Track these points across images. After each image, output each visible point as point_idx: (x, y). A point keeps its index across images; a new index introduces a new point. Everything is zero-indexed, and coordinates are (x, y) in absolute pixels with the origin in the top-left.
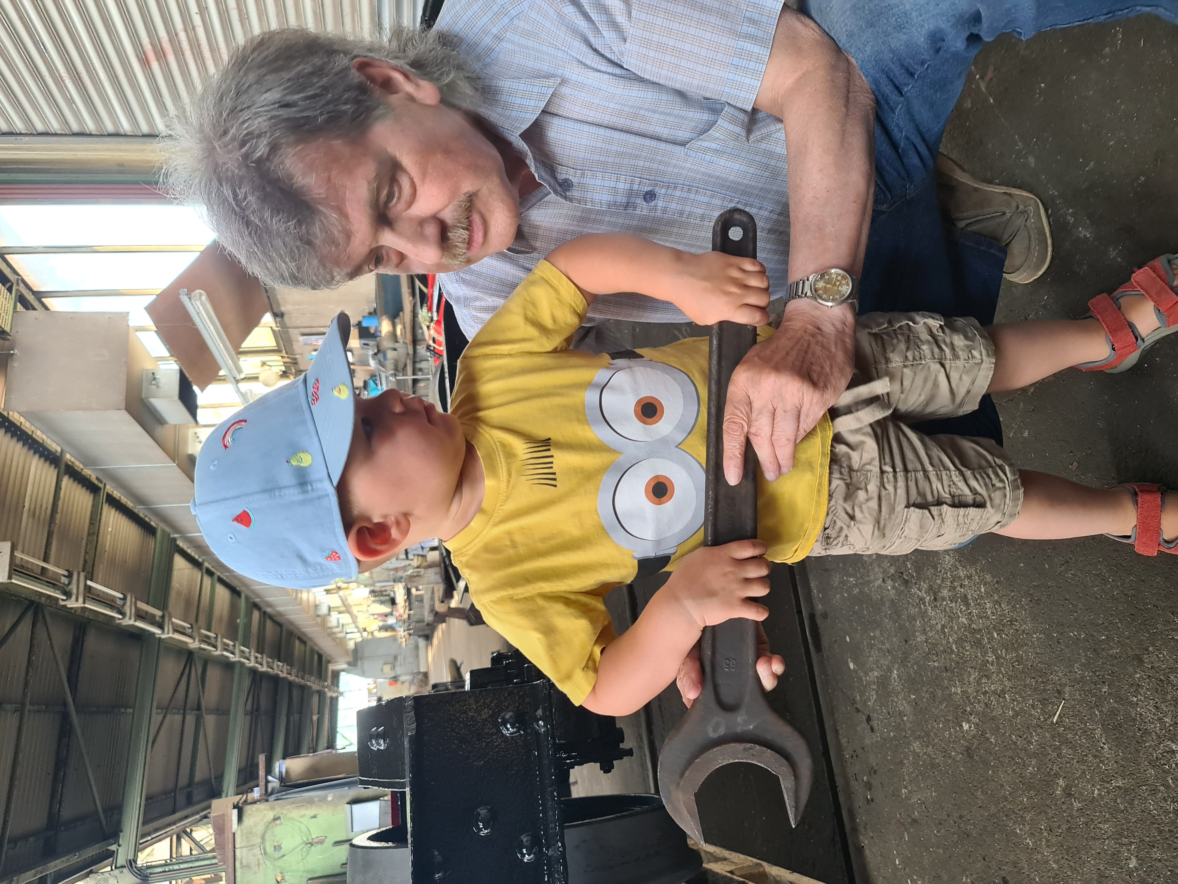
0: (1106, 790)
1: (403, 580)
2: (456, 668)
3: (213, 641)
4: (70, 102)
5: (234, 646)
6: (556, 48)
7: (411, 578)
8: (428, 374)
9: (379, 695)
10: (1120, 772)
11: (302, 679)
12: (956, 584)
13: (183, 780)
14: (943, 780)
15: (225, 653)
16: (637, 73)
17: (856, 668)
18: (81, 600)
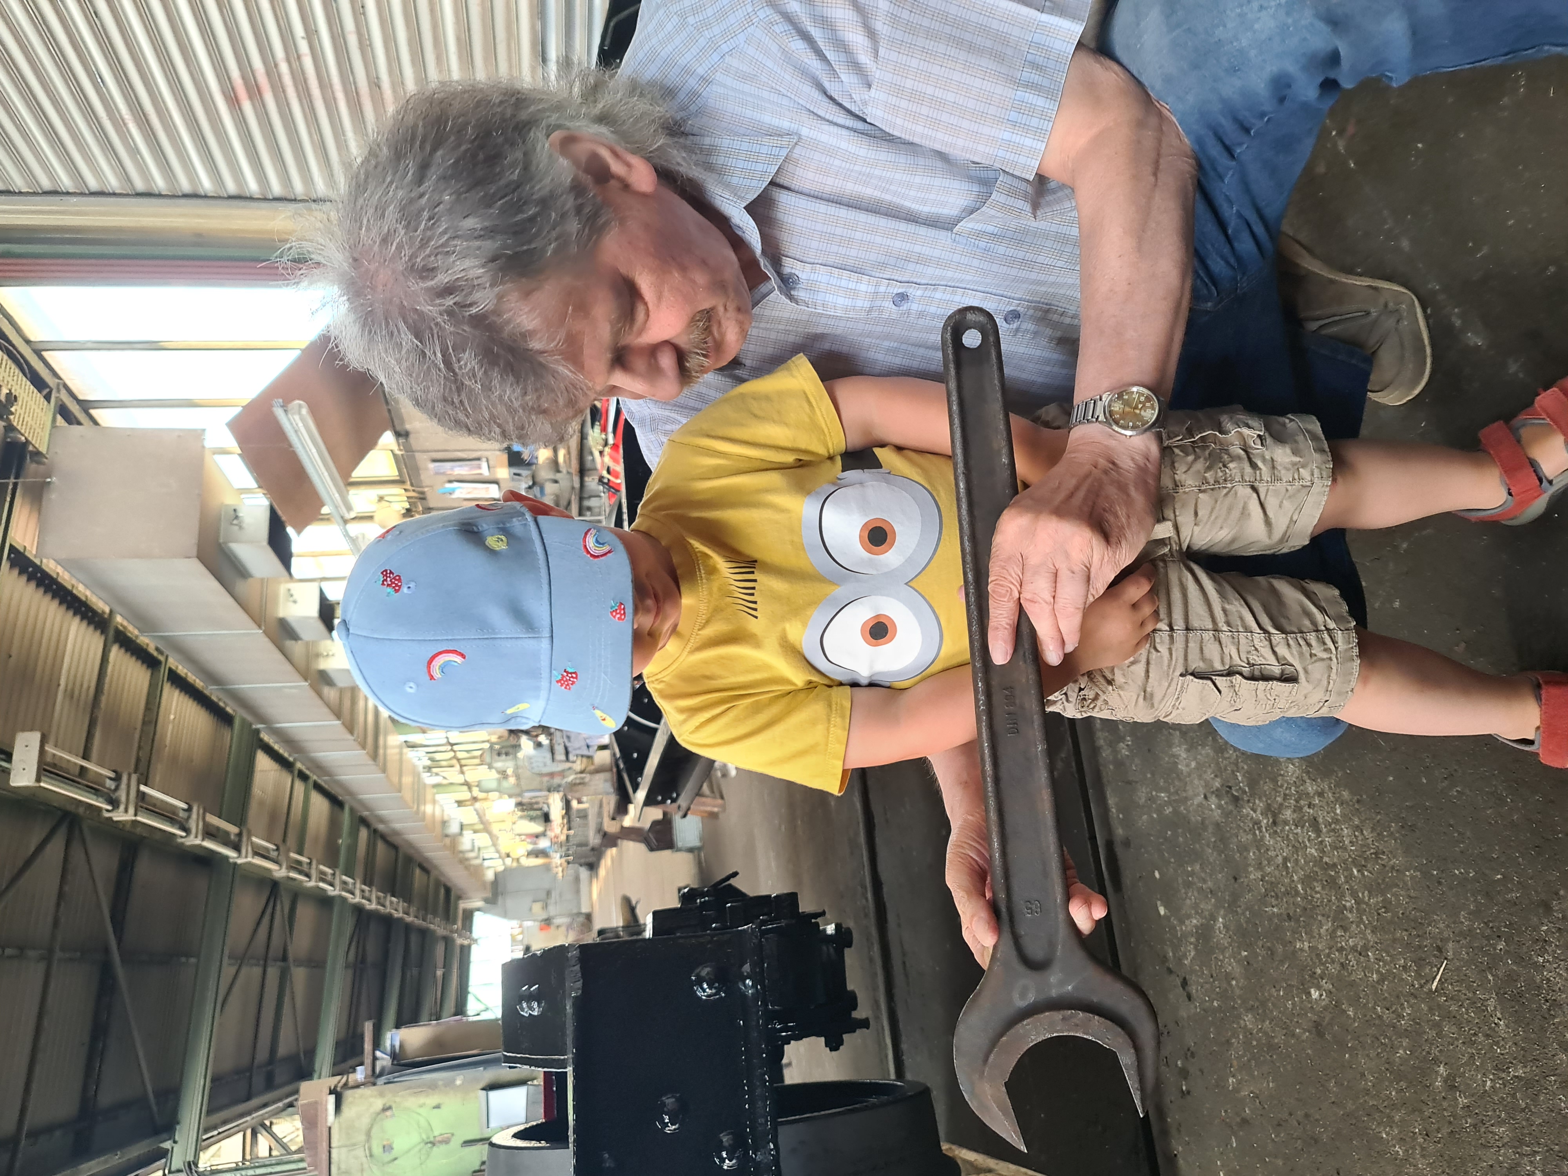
0: (1501, 1082)
1: (562, 789)
2: (630, 908)
3: (305, 868)
4: (134, 151)
5: (334, 874)
6: (779, 93)
7: (573, 785)
8: (599, 515)
9: (526, 943)
10: (1520, 1057)
11: (424, 920)
12: (1302, 802)
13: (262, 1055)
14: (1284, 1066)
15: (322, 885)
16: (884, 128)
17: (1169, 914)
18: (131, 810)
